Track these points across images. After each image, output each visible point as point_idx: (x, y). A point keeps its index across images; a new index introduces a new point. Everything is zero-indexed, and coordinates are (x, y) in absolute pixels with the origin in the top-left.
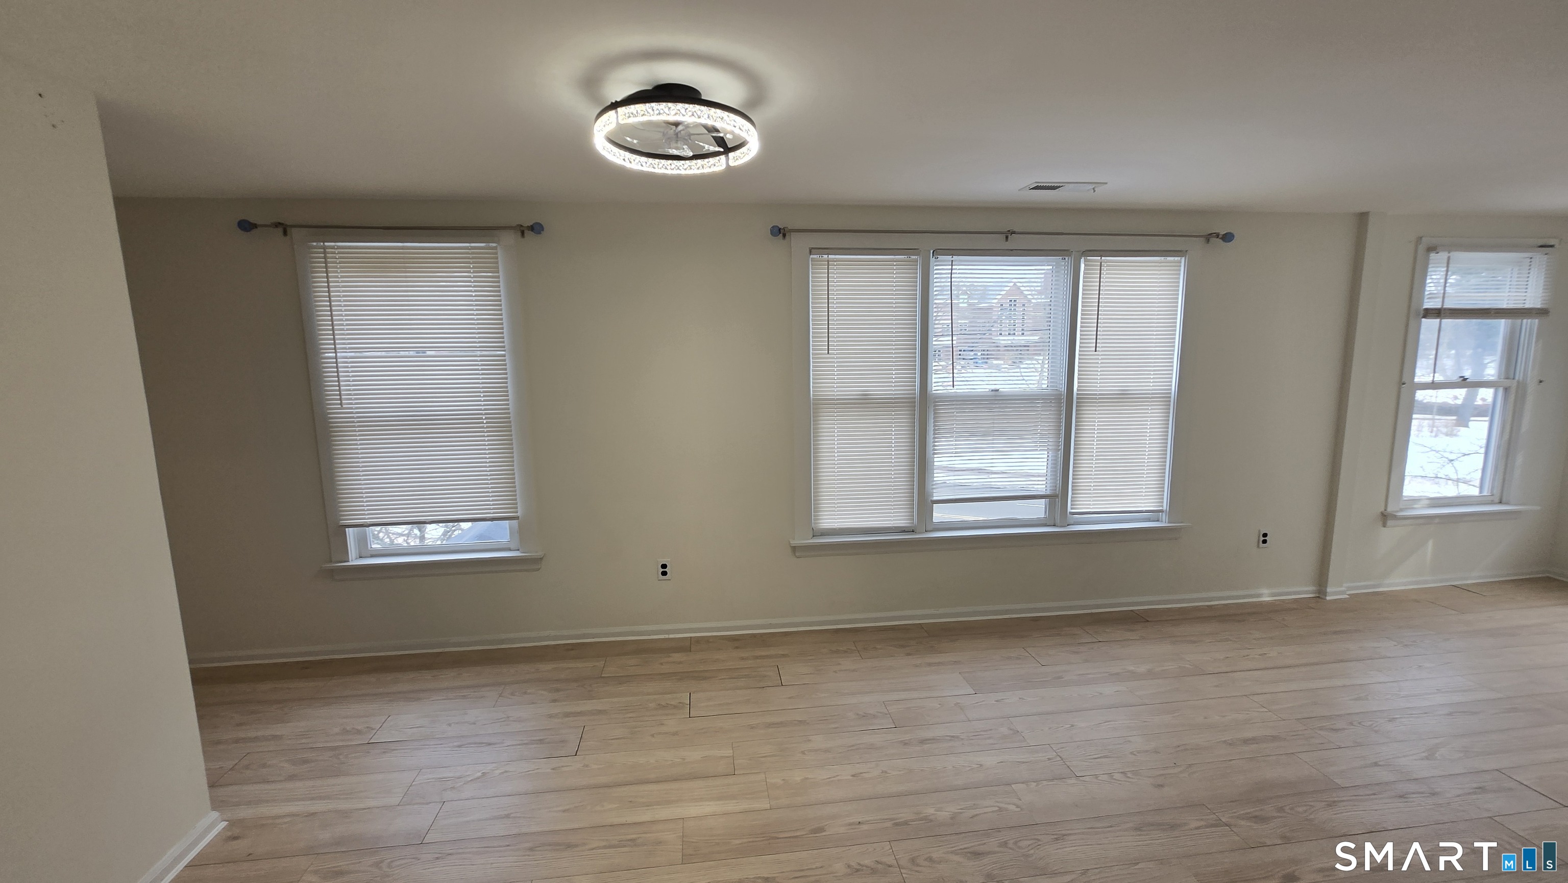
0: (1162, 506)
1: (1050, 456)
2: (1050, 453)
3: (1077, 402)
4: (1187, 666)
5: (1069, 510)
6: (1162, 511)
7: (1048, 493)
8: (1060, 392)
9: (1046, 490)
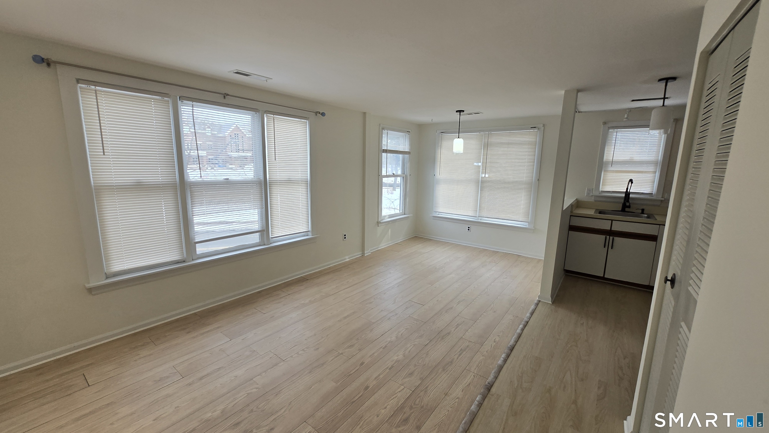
0: (309, 229)
1: (259, 211)
2: (259, 210)
3: (269, 185)
4: (323, 294)
5: (270, 236)
6: (309, 231)
7: (260, 229)
8: (261, 180)
9: (259, 228)
